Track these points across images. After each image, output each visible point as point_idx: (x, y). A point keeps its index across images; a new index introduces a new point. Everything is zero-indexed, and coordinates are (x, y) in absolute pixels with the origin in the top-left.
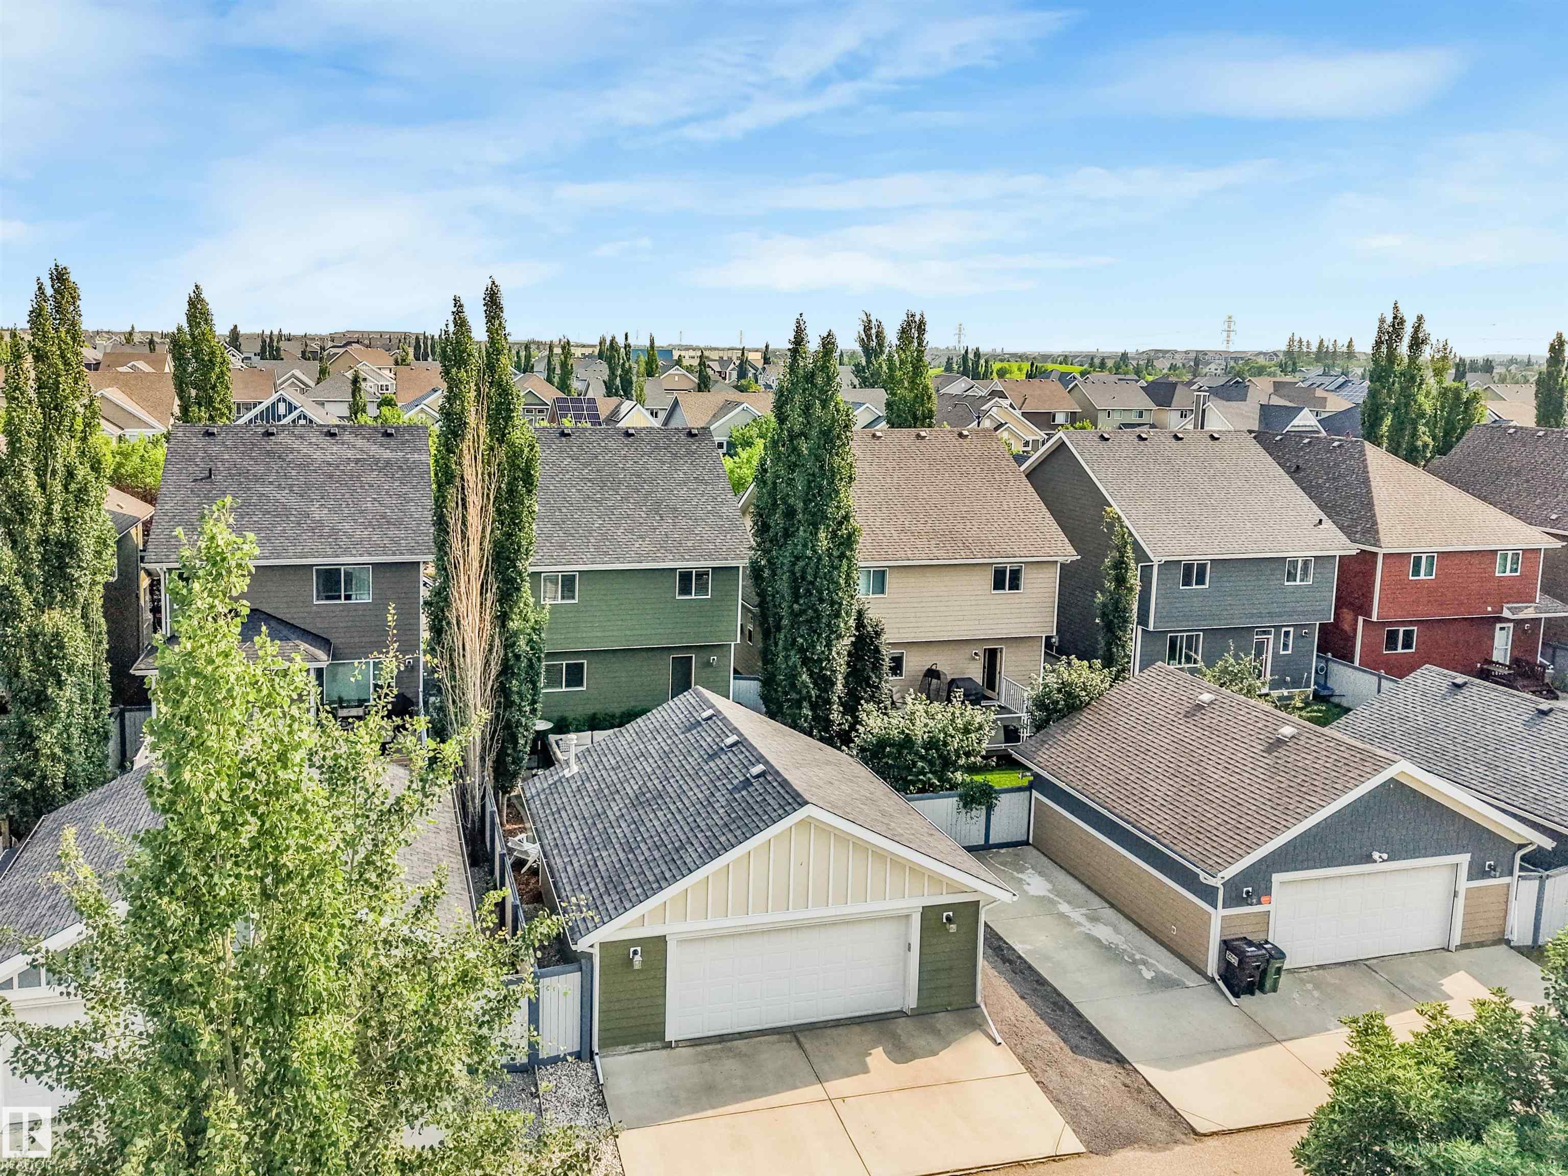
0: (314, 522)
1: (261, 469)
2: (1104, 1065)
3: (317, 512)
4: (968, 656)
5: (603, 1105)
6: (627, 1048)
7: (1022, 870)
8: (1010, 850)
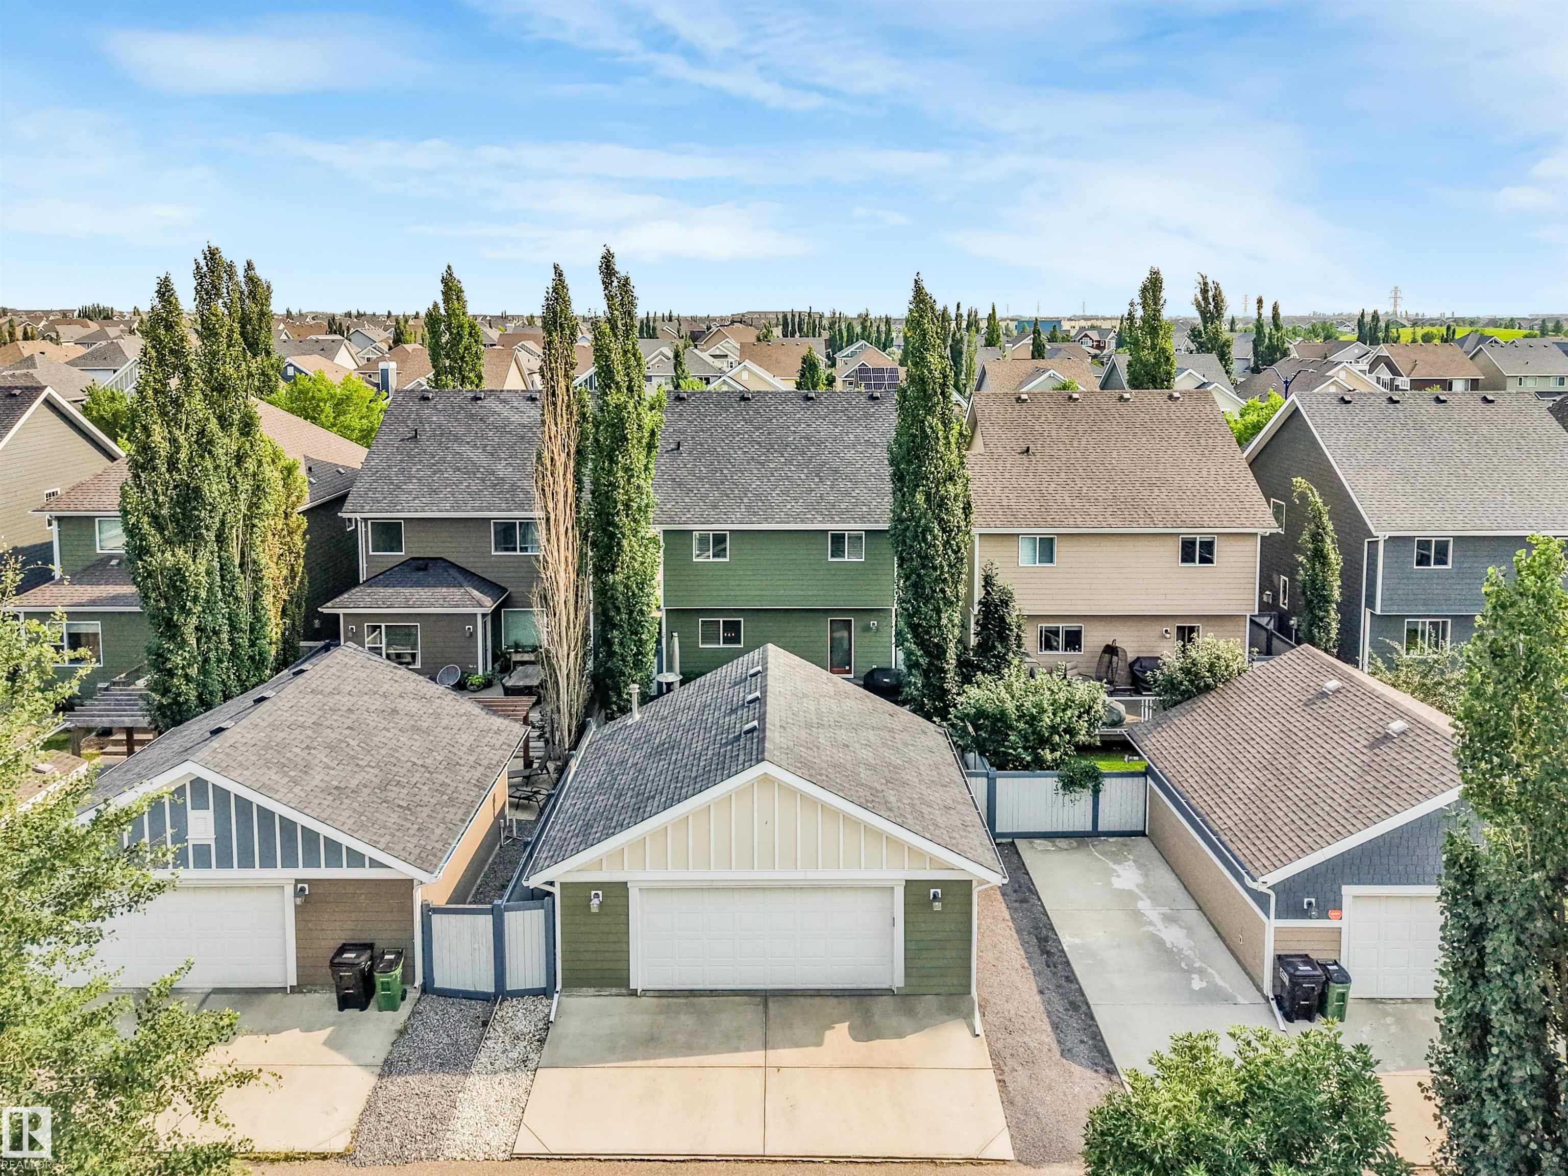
0: (497, 479)
1: (461, 430)
2: (1089, 1073)
3: (501, 469)
4: (1159, 634)
5: (542, 1041)
6: (592, 991)
7: (1119, 862)
8: (1120, 839)
